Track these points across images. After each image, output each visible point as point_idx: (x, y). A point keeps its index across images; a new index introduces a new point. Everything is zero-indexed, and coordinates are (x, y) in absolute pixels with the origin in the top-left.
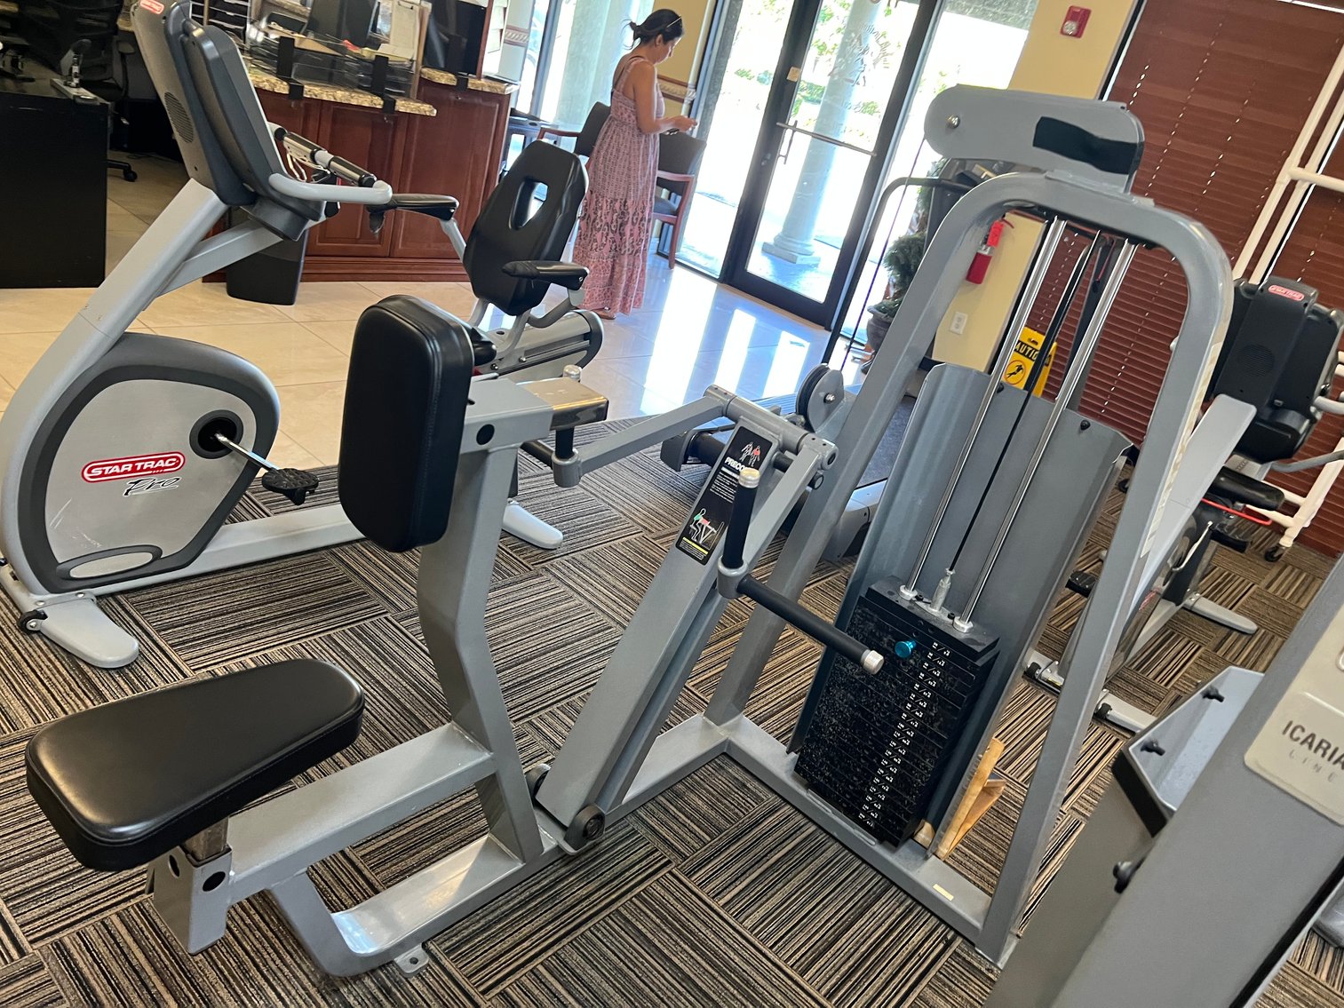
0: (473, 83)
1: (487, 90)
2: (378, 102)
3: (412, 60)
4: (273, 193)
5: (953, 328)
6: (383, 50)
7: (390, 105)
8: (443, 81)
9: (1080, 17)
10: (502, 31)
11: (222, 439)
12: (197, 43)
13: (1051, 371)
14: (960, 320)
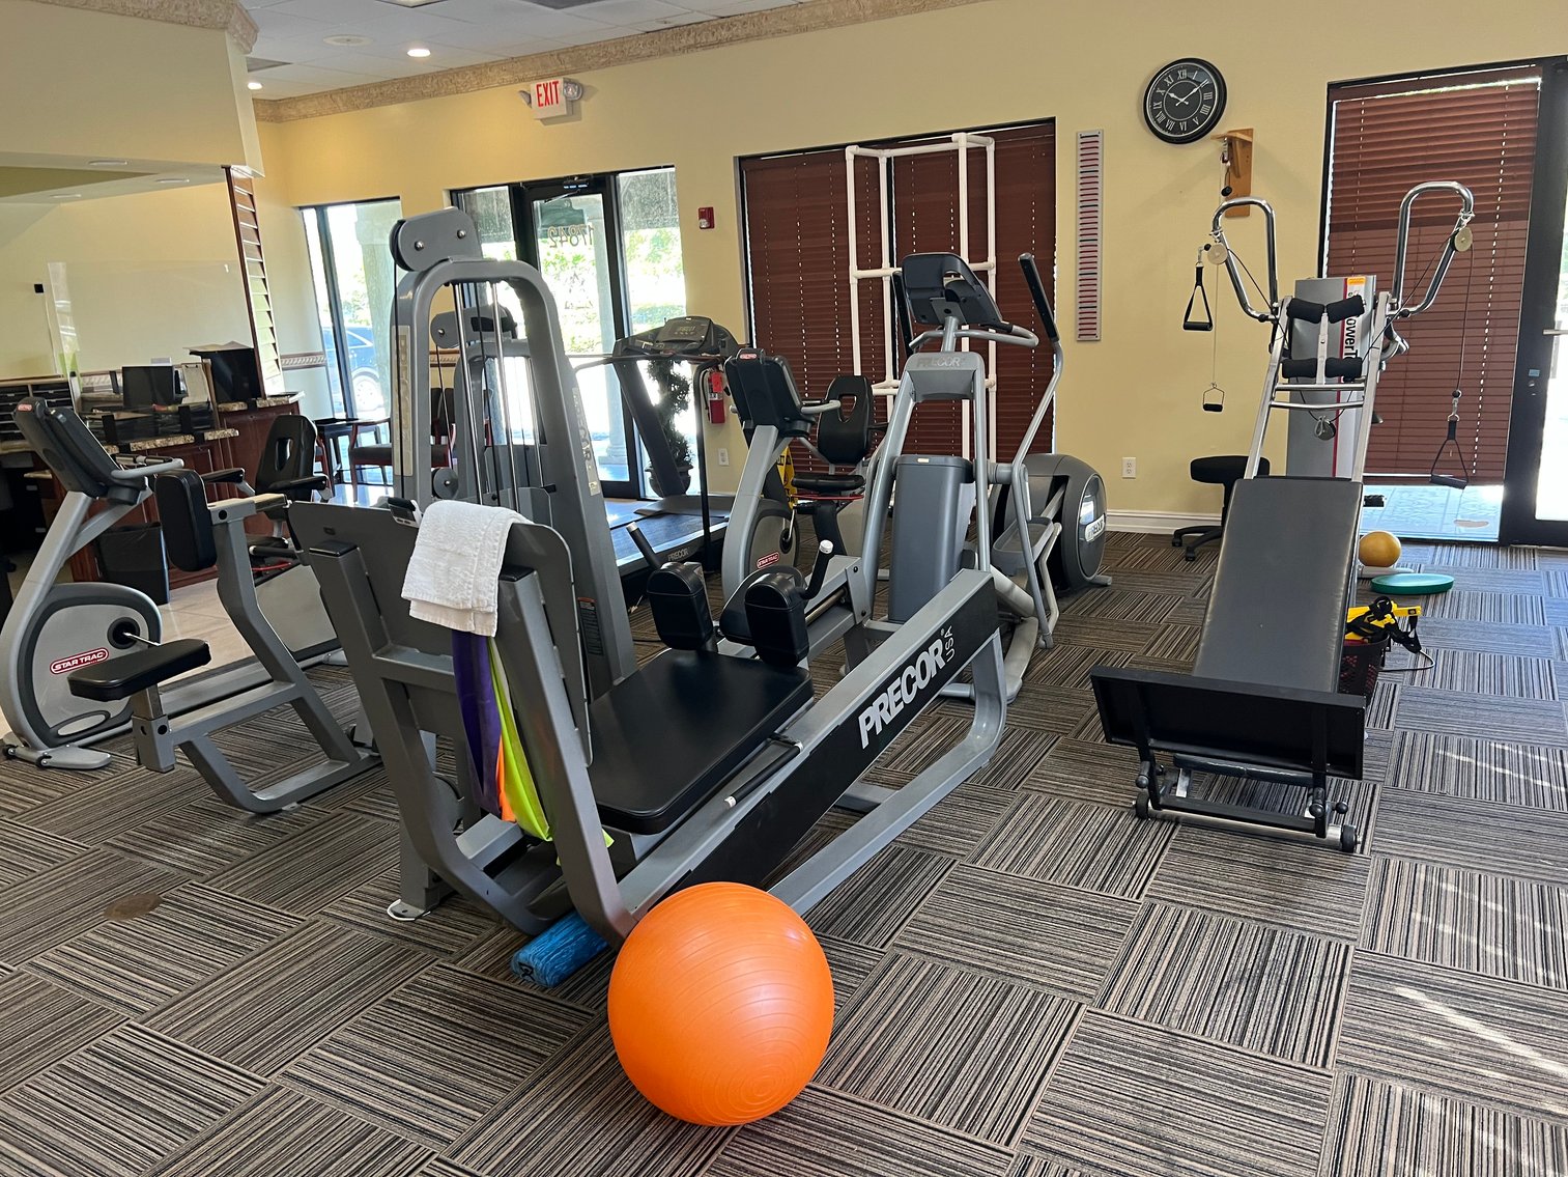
0: (260, 403)
1: (274, 404)
2: (190, 439)
3: (208, 402)
4: (116, 481)
5: (721, 463)
6: (185, 401)
7: (200, 439)
8: (236, 409)
9: (707, 214)
10: (277, 360)
11: (128, 634)
12: (54, 417)
13: (795, 467)
14: (723, 454)
